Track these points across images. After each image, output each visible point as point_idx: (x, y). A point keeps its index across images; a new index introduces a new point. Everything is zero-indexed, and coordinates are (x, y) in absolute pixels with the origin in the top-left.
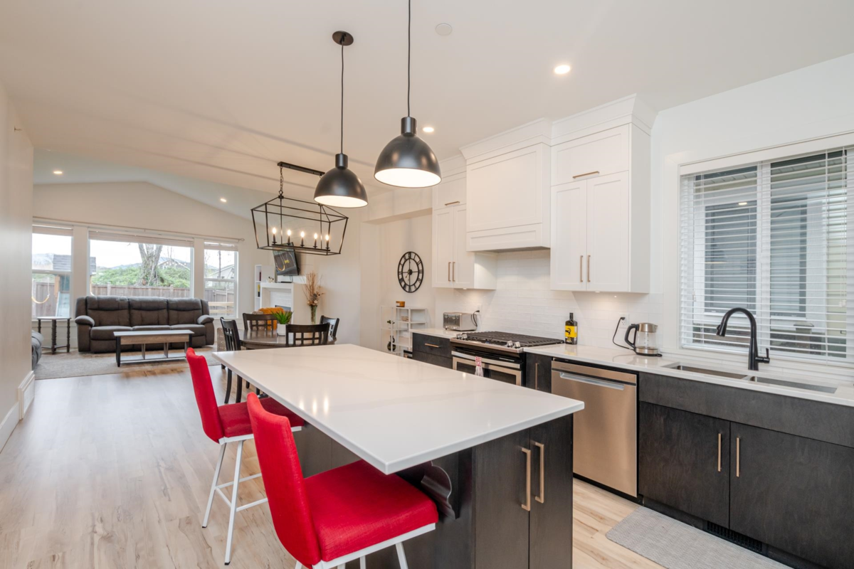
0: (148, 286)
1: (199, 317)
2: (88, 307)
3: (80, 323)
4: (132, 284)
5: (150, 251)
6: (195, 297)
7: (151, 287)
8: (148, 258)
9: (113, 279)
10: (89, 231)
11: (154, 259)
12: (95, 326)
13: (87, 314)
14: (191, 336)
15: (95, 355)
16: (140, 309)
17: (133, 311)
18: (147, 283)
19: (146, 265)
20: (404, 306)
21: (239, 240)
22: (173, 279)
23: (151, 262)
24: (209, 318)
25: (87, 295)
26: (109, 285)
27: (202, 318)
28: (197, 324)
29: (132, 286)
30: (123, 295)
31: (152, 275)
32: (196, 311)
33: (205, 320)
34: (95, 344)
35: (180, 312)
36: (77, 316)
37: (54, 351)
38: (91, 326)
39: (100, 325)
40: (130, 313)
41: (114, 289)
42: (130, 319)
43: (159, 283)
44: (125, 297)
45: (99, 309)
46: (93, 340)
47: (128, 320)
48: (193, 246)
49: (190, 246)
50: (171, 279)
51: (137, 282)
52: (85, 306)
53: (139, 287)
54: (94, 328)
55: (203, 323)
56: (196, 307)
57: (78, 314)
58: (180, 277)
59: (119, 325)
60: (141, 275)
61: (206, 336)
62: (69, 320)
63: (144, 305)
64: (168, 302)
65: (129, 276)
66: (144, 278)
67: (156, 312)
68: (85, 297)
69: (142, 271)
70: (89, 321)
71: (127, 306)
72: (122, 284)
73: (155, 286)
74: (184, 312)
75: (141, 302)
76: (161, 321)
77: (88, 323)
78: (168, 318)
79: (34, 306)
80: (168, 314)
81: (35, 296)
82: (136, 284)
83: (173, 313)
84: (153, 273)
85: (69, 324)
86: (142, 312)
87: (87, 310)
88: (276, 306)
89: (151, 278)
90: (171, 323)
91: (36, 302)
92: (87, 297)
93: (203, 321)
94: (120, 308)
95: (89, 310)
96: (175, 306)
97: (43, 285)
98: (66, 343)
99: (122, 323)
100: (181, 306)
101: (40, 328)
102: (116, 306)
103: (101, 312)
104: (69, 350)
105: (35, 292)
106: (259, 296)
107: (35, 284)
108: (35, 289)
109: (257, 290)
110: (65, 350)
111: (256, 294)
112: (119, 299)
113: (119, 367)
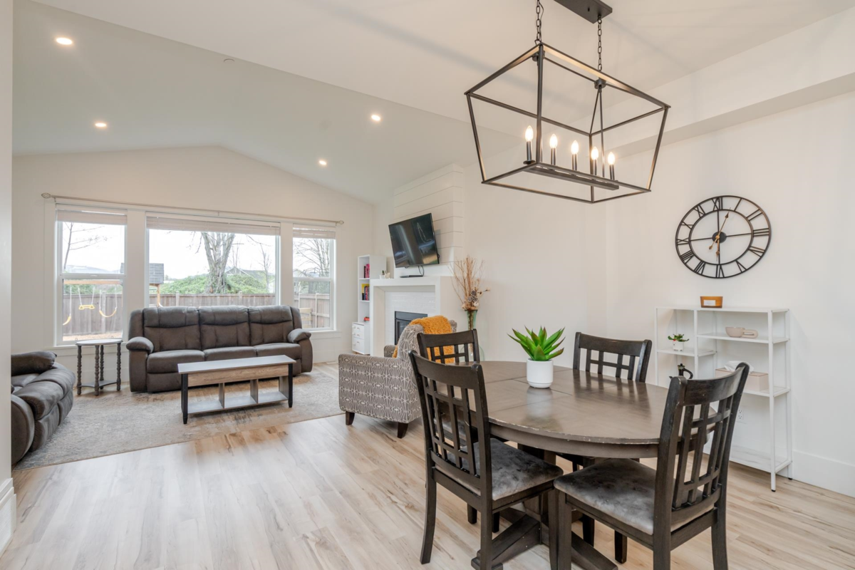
0: (216, 294)
1: (289, 331)
2: (146, 324)
3: (133, 348)
4: (200, 293)
5: (217, 258)
6: (282, 303)
7: (218, 295)
8: (216, 265)
9: (182, 289)
10: (148, 217)
11: (221, 265)
12: (154, 352)
13: (144, 335)
14: (290, 365)
15: (153, 396)
16: (213, 324)
17: (205, 327)
18: (215, 291)
19: (213, 271)
20: (720, 307)
21: (337, 222)
22: (240, 286)
23: (218, 269)
24: (304, 333)
25: (145, 307)
26: (178, 295)
27: (295, 334)
28: (288, 341)
29: (201, 295)
30: (192, 306)
31: (219, 282)
32: (285, 324)
33: (299, 336)
34: (154, 379)
35: (265, 326)
36: (130, 338)
37: (99, 392)
38: (148, 352)
39: (161, 349)
40: (200, 330)
41: (183, 298)
42: (201, 339)
43: (226, 289)
44: (194, 308)
45: (160, 326)
46: (152, 372)
47: (198, 341)
48: (280, 234)
49: (275, 234)
50: (237, 286)
51: (204, 290)
52: (143, 322)
53: (207, 295)
54: (152, 355)
55: (297, 342)
56: (286, 319)
57: (132, 335)
58: (246, 283)
59: (186, 348)
60: (209, 282)
61: (301, 359)
62: (119, 344)
63: (218, 318)
64: (249, 312)
65: (197, 285)
66: (212, 286)
67: (234, 328)
68: (141, 309)
69: (210, 278)
70: (146, 346)
71: (196, 320)
72: (191, 293)
73: (223, 294)
74: (270, 326)
75: (215, 313)
76: (242, 339)
77: (144, 348)
78: (250, 335)
79: (103, 320)
80: (250, 329)
81: (104, 309)
82: (204, 293)
83: (256, 327)
84: (219, 280)
85: (119, 349)
86: (217, 327)
87: (143, 328)
88: (395, 312)
89: (218, 285)
90: (254, 342)
91: (104, 315)
92: (145, 309)
93: (297, 338)
94: (187, 324)
95: (146, 328)
96: (258, 318)
97: (112, 297)
98: (116, 378)
99: (190, 346)
100: (266, 318)
101: (80, 357)
102: (182, 320)
103: (162, 331)
104: (119, 389)
105: (104, 305)
106: (363, 299)
107: (104, 296)
108: (104, 302)
109: (360, 291)
110: (114, 388)
111: (360, 296)
112: (186, 310)
113: (185, 422)
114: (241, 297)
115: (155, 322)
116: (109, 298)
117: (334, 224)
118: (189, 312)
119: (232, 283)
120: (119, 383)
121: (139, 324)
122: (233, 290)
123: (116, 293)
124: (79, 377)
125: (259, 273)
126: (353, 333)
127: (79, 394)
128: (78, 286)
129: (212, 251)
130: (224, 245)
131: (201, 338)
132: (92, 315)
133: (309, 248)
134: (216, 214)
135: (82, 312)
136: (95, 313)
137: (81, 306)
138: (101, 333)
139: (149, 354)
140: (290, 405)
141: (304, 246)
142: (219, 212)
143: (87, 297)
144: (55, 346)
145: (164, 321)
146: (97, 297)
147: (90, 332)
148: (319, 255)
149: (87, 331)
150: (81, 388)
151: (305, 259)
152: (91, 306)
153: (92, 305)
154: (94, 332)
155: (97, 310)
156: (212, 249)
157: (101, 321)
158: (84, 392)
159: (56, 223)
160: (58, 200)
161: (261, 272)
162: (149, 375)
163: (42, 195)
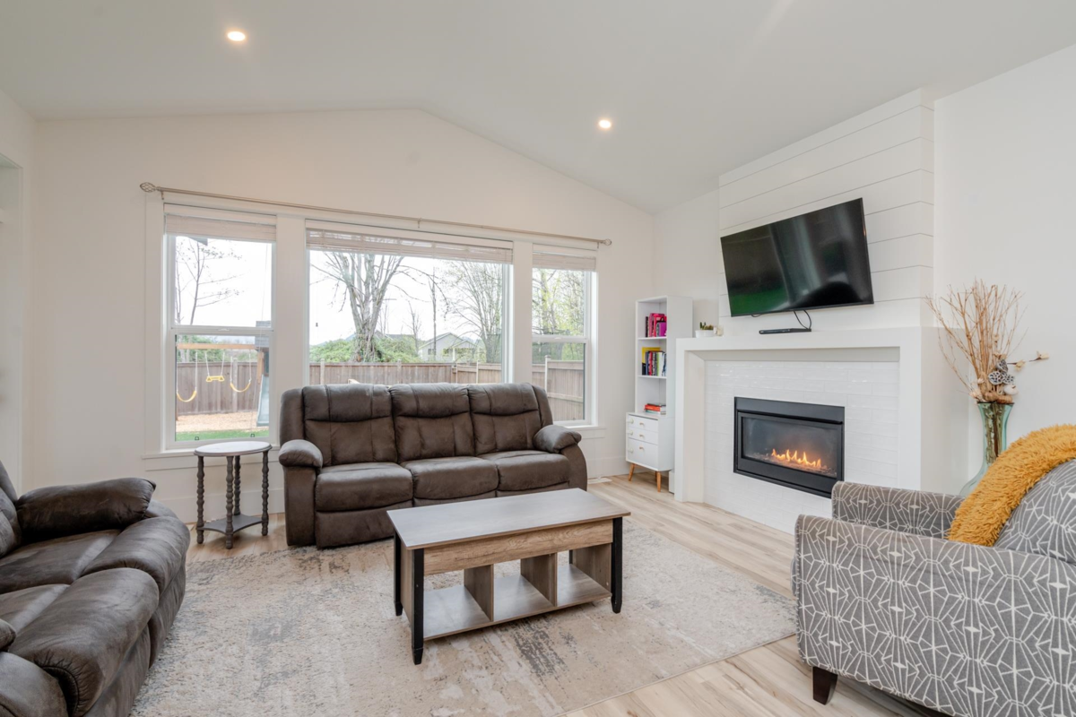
1: (540, 429)
2: (308, 416)
3: (292, 464)
5: (366, 316)
8: (363, 326)
11: (370, 326)
12: (324, 469)
13: (305, 437)
14: (617, 521)
16: (416, 415)
17: (402, 421)
18: (362, 359)
19: (360, 333)
21: (599, 242)
23: (367, 331)
24: (570, 435)
26: (322, 364)
27: (552, 436)
31: (368, 348)
32: (527, 416)
33: (558, 440)
34: (328, 523)
35: (497, 420)
36: (283, 442)
38: (317, 469)
39: (335, 464)
40: (394, 427)
41: (329, 368)
43: (376, 357)
44: (382, 386)
45: (331, 419)
47: (392, 446)
48: (511, 261)
49: (504, 261)
51: (350, 357)
52: (303, 411)
54: (323, 476)
55: (559, 450)
56: (529, 407)
57: (285, 437)
59: (375, 459)
60: (355, 348)
62: (266, 453)
63: (423, 405)
64: (471, 395)
65: (340, 351)
66: (358, 353)
67: (448, 422)
68: (299, 387)
69: (356, 343)
70: (312, 457)
71: (388, 408)
74: (506, 419)
75: (417, 396)
76: (462, 443)
77: (310, 462)
78: (474, 434)
79: (235, 395)
80: (473, 425)
81: (236, 381)
82: (350, 361)
83: (483, 424)
84: (369, 345)
85: (266, 461)
86: (421, 422)
87: (304, 422)
88: (736, 399)
89: (367, 352)
90: (481, 447)
91: (235, 390)
92: (305, 389)
93: (558, 443)
94: (375, 414)
95: (308, 423)
96: (484, 405)
97: (245, 366)
98: (261, 513)
99: (380, 454)
100: (499, 405)
101: (201, 476)
102: (366, 408)
103: (335, 427)
104: (265, 533)
105: (236, 376)
106: (644, 373)
107: (236, 365)
108: (236, 372)
109: (640, 359)
110: (256, 530)
111: (638, 369)
112: (371, 391)
113: (418, 659)
114: (400, 368)
115: (322, 410)
116: (241, 368)
117: (594, 245)
118: (377, 394)
119: (381, 349)
120: (265, 521)
121: (296, 415)
122: (384, 359)
123: (250, 361)
124: (201, 512)
125: (406, 338)
126: (627, 431)
127: (200, 541)
128: (206, 352)
129: (358, 309)
130: (374, 300)
131: (397, 441)
132: (222, 388)
133: (468, 306)
134: (414, 226)
135: (210, 384)
136: (224, 386)
137: (209, 377)
138: (232, 412)
139: (317, 474)
140: (617, 608)
141: (461, 303)
142: (419, 221)
143: (215, 365)
144: (164, 451)
145: (338, 408)
146: (228, 365)
147: (219, 410)
148: (480, 315)
149: (216, 409)
150: (203, 531)
151: (463, 320)
152: (220, 378)
153: (222, 376)
154: (224, 411)
155: (227, 382)
156: (359, 306)
157: (232, 397)
158: (210, 537)
159: (165, 237)
160: (169, 197)
161: (409, 336)
162: (320, 515)
163: (141, 186)
